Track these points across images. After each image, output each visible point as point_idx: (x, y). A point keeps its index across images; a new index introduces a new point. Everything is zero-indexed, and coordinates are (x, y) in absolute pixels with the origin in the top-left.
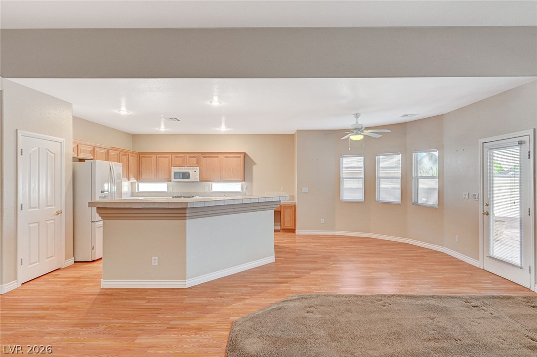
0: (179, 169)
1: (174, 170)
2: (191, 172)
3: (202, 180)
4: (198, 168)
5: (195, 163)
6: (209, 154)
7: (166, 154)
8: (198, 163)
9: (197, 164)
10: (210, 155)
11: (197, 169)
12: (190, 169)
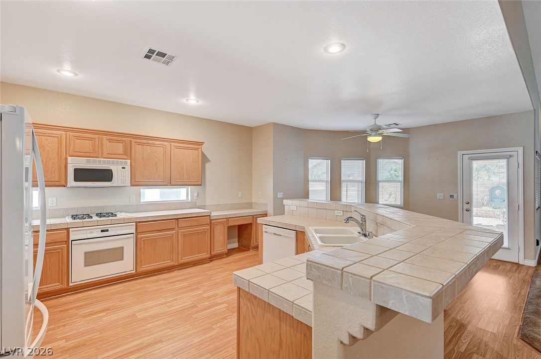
0: (88, 162)
1: (74, 163)
2: (116, 169)
3: (135, 183)
4: (129, 161)
5: (121, 152)
6: (148, 139)
7: (49, 129)
8: (128, 153)
9: (125, 153)
10: (150, 142)
11: (126, 163)
12: (113, 163)
